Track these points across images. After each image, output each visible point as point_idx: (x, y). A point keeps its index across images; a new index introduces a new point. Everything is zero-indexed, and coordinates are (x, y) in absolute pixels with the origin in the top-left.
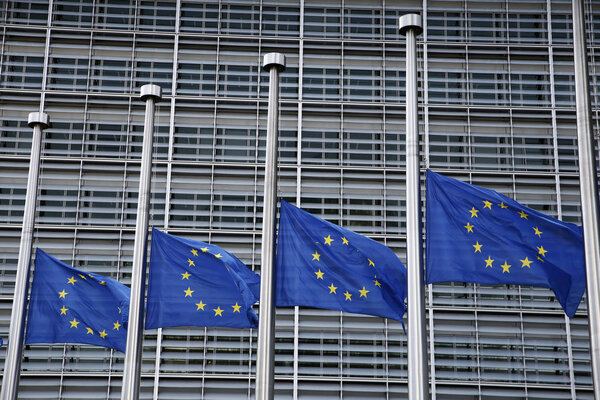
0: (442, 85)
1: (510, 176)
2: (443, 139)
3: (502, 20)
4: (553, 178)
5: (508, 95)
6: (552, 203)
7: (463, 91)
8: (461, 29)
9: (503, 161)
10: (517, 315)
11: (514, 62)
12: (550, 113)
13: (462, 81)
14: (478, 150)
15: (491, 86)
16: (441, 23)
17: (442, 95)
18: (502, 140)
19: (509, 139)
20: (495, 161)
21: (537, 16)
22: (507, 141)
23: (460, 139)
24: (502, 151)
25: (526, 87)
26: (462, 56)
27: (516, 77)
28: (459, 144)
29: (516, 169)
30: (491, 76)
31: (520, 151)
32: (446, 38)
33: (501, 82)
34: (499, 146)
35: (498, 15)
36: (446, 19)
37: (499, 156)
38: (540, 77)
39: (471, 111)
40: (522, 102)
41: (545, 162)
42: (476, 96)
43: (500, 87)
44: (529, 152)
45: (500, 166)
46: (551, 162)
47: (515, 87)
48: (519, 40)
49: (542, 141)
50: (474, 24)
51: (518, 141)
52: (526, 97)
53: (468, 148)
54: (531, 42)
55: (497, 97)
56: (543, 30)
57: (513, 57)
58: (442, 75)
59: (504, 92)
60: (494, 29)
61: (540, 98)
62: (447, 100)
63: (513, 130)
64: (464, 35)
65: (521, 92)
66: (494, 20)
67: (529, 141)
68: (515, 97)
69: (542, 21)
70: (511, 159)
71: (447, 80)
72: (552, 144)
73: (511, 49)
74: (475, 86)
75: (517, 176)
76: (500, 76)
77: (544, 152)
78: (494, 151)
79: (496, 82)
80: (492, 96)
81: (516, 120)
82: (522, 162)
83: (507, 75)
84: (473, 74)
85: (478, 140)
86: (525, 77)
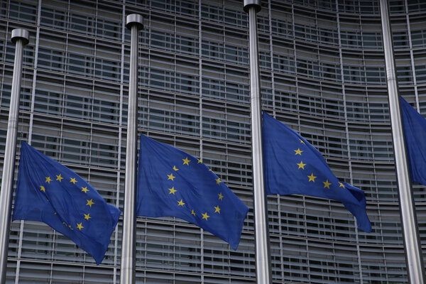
0: (45, 100)
1: (87, 169)
2: (42, 138)
3: (91, 62)
4: (116, 173)
5: (91, 113)
6: (114, 191)
7: (59, 106)
8: (62, 63)
9: (83, 158)
10: (81, 267)
11: (97, 91)
12: (118, 129)
13: (60, 99)
14: (66, 149)
15: (80, 106)
16: (48, 57)
17: (45, 107)
18: (84, 144)
19: (89, 143)
20: (78, 158)
21: (115, 63)
22: (87, 144)
23: (55, 140)
24: (84, 151)
25: (103, 110)
26: (61, 82)
27: (96, 102)
28: (54, 144)
29: (91, 165)
30: (80, 99)
31: (96, 153)
32: (51, 68)
33: (87, 104)
34: (81, 147)
35: (88, 58)
36: (52, 54)
37: (81, 155)
38: (113, 104)
39: (64, 121)
40: (100, 119)
41: (112, 162)
42: (69, 111)
43: (86, 107)
44: (102, 154)
45: (80, 162)
46: (115, 162)
47: (96, 108)
48: (101, 77)
49: (111, 148)
50: (71, 61)
51: (94, 145)
52: (103, 116)
53: (59, 146)
54: (109, 80)
55: (83, 113)
56: (118, 73)
57: (97, 88)
58: (46, 93)
59: (88, 111)
60: (86, 67)
61: (112, 118)
62: (48, 111)
63: (92, 138)
64: (64, 68)
65: (100, 113)
66: (86, 61)
67: (102, 146)
68: (96, 115)
69: (118, 67)
70: (88, 158)
71: (49, 97)
72: (117, 150)
73: (96, 82)
74: (69, 104)
75: (91, 170)
76: (86, 100)
77: (111, 155)
78: (78, 150)
79: (84, 103)
80: (80, 113)
81: (94, 131)
82: (96, 160)
83: (91, 100)
84: (68, 96)
85: (67, 142)
86: (104, 103)
